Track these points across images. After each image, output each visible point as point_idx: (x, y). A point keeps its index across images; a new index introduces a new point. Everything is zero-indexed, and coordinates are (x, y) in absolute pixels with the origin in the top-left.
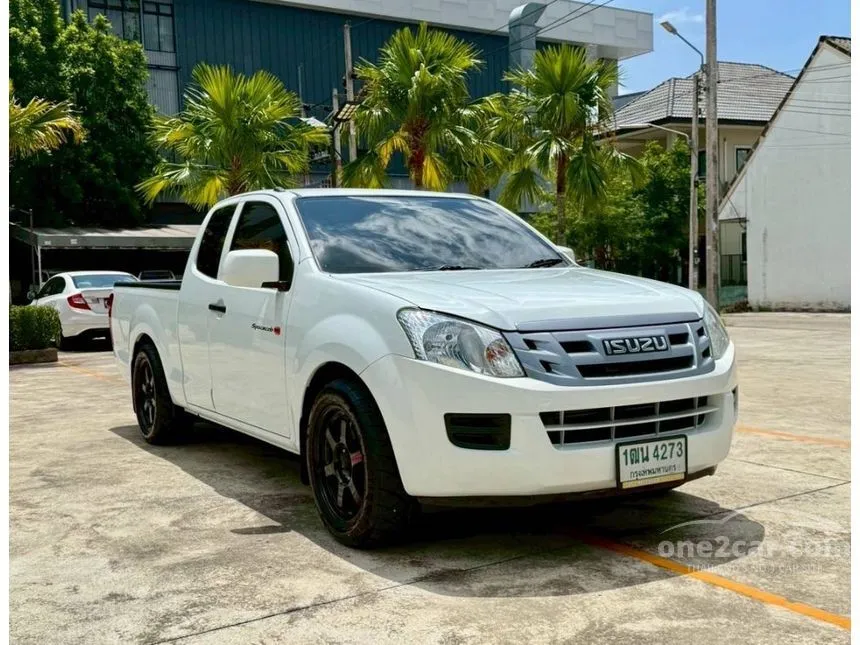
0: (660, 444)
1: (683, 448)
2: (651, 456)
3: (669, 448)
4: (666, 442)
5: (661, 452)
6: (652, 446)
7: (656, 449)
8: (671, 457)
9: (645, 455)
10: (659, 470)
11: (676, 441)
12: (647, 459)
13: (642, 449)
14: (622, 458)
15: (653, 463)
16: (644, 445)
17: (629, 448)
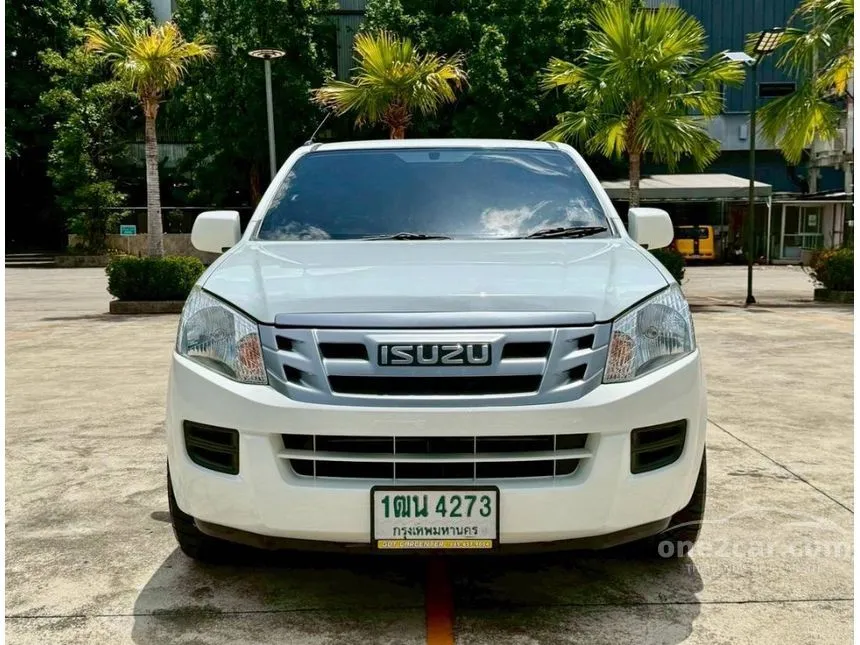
0: (449, 495)
1: (493, 505)
2: (431, 509)
3: (466, 503)
4: (462, 494)
5: (450, 507)
6: (434, 497)
7: (442, 500)
8: (469, 514)
9: (421, 507)
10: (445, 530)
11: (479, 494)
12: (424, 513)
13: (416, 499)
14: (380, 508)
15: (434, 519)
16: (420, 494)
17: (392, 495)
